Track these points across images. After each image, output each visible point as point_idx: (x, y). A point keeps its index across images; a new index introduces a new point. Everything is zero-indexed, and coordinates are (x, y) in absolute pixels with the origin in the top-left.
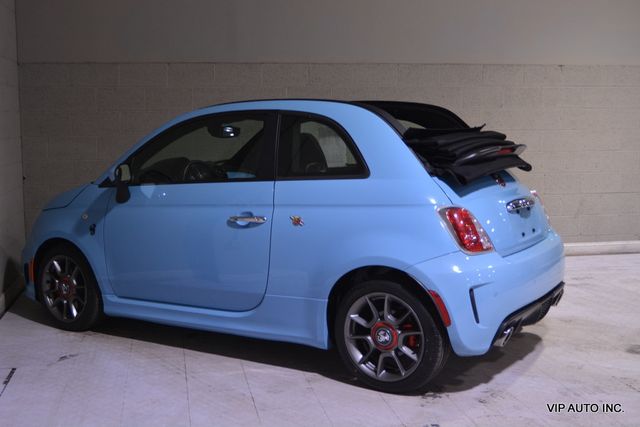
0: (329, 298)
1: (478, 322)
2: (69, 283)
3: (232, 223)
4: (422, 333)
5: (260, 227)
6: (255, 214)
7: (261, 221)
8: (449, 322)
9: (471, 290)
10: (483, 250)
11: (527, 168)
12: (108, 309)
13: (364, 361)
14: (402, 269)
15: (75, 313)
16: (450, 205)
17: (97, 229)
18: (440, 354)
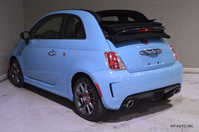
0: (72, 83)
1: (113, 96)
2: (17, 71)
3: (49, 54)
4: (94, 99)
5: (56, 55)
6: (55, 51)
7: (56, 53)
8: (101, 96)
9: (110, 85)
10: (120, 69)
11: (168, 37)
12: (25, 81)
13: (81, 107)
14: (88, 74)
15: (18, 81)
16: (110, 51)
17: (21, 53)
18: (100, 107)
